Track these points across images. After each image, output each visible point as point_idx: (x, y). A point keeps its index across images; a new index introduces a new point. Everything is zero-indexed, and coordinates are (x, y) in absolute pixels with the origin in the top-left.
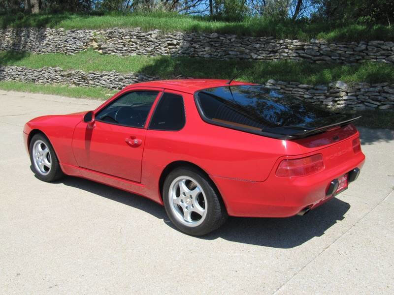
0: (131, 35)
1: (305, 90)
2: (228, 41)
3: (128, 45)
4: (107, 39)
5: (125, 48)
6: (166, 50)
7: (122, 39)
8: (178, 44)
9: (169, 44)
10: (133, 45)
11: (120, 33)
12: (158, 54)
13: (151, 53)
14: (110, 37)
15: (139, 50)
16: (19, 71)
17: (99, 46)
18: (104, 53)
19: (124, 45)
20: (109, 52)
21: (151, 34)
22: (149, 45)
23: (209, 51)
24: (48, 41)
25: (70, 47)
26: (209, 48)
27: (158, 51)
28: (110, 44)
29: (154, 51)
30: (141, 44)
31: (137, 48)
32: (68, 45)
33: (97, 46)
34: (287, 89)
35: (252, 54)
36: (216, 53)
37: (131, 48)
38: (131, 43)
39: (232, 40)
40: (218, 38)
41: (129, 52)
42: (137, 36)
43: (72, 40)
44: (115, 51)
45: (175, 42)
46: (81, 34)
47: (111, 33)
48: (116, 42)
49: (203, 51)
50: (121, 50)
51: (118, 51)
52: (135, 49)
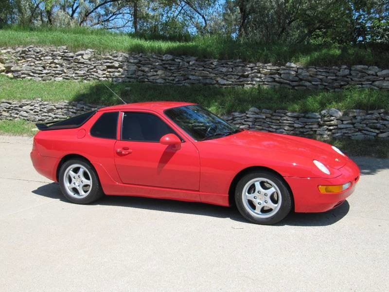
0: (54, 56)
1: (295, 119)
2: (186, 64)
3: (50, 67)
4: (19, 60)
5: (45, 71)
6: (104, 74)
7: (41, 60)
8: (121, 66)
9: (109, 67)
10: (57, 67)
11: (37, 53)
12: (94, 78)
13: (85, 77)
14: (23, 57)
15: (65, 73)
17: (8, 67)
18: (16, 77)
19: (44, 67)
20: (23, 76)
21: (82, 55)
22: (80, 67)
23: (163, 76)
26: (163, 72)
27: (93, 75)
28: (24, 66)
29: (88, 75)
30: (68, 66)
31: (63, 71)
33: (4, 68)
35: (219, 79)
36: (171, 78)
37: (54, 70)
38: (53, 65)
39: (191, 63)
40: (173, 60)
41: (53, 76)
42: (62, 57)
44: (32, 74)
45: (117, 64)
47: (24, 52)
48: (32, 64)
49: (154, 75)
50: (39, 74)
51: (35, 75)
52: (61, 72)
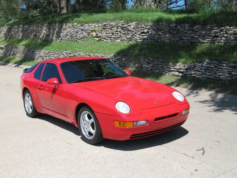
0: (117, 27)
1: (233, 68)
2: (183, 29)
3: (116, 34)
4: (102, 30)
5: (113, 36)
6: (139, 37)
7: (112, 30)
8: (148, 32)
9: (142, 33)
10: (118, 34)
11: (111, 25)
12: (134, 40)
13: (130, 39)
14: (104, 28)
16: (46, 54)
17: (97, 35)
18: (100, 40)
19: (113, 34)
20: (102, 39)
21: (130, 26)
22: (129, 33)
23: (169, 37)
24: (67, 32)
25: (79, 36)
26: (169, 35)
27: (134, 38)
28: (104, 34)
29: (132, 38)
30: (123, 32)
31: (121, 36)
32: (78, 35)
33: (95, 35)
34: (219, 67)
35: (200, 39)
36: (173, 39)
37: (117, 36)
38: (117, 33)
39: (186, 28)
40: (176, 27)
41: (116, 39)
42: (121, 27)
43: (81, 31)
44: (107, 38)
45: (146, 31)
46: (86, 27)
47: (105, 25)
48: (108, 32)
49: (165, 37)
50: (110, 38)
51: (108, 39)
52: (120, 37)
